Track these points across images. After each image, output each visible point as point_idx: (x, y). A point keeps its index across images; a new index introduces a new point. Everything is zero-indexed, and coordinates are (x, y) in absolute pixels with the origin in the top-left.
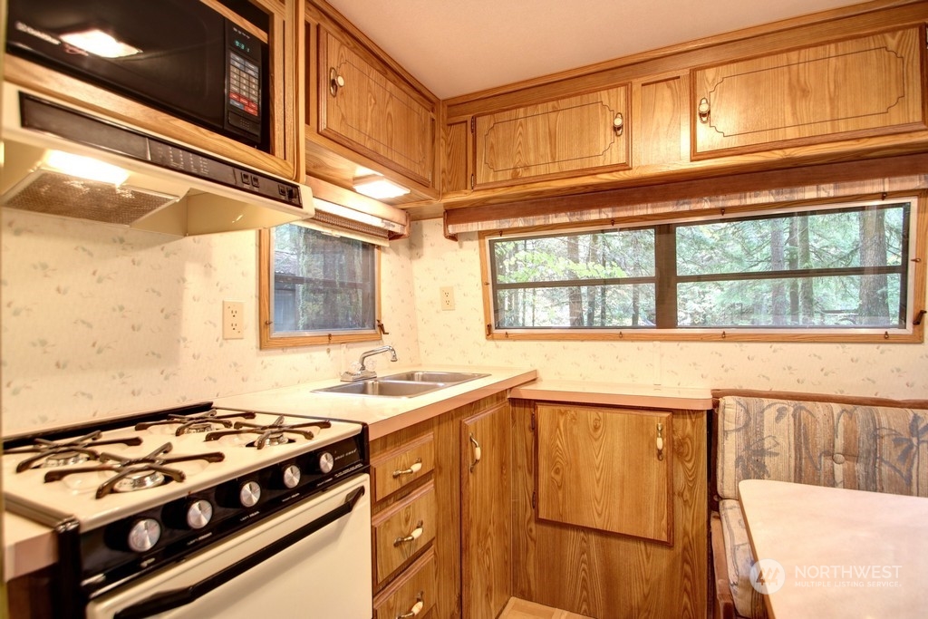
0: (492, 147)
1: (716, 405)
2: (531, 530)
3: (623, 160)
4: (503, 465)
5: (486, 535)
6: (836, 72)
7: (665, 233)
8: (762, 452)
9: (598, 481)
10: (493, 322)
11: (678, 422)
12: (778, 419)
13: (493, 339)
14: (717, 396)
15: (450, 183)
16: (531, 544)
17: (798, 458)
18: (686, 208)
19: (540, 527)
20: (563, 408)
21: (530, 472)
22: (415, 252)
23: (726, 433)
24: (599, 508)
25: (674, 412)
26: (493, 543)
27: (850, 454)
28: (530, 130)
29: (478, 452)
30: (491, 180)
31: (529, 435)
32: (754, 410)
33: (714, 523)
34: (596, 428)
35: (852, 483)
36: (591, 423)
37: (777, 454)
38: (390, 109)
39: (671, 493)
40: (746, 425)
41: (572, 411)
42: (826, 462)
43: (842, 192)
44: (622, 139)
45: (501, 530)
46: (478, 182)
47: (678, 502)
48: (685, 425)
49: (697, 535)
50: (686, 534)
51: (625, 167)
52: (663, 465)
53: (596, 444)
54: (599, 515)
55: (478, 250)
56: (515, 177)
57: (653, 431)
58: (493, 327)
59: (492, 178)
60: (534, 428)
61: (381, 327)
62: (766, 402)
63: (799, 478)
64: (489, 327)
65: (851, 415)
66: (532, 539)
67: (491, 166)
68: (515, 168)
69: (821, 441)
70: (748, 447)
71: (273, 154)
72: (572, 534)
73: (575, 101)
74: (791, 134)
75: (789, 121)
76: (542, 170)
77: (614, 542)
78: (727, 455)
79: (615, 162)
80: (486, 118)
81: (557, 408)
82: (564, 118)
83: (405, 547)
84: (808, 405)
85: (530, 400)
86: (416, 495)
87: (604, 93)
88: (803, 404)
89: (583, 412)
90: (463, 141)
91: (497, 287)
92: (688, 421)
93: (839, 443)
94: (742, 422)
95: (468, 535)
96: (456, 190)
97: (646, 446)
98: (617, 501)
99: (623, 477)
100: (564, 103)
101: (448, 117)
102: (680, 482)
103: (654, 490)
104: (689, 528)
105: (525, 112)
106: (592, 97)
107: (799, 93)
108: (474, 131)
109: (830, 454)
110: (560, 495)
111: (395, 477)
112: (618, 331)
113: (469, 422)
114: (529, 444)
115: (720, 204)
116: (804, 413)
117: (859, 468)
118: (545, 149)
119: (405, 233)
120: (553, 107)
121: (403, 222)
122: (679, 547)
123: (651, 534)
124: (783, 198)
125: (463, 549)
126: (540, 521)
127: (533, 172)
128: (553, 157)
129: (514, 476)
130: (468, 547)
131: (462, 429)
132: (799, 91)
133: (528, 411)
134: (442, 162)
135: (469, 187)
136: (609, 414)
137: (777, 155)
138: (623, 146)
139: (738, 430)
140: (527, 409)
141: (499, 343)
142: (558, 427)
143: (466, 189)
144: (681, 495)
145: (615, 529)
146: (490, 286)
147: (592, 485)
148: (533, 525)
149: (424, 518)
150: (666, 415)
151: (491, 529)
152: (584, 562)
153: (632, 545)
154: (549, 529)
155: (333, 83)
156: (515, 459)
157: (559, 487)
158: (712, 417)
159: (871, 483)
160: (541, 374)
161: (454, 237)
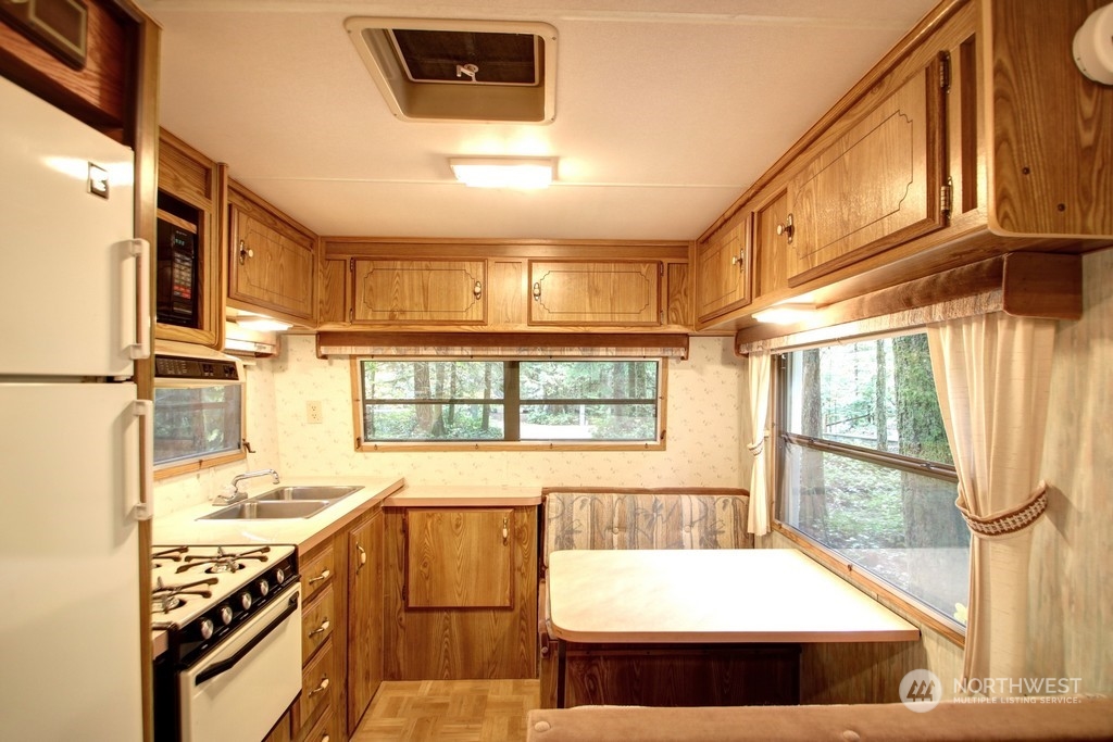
0: (371, 289)
1: (544, 500)
2: (401, 619)
3: (481, 318)
4: (378, 566)
5: (366, 627)
6: (614, 282)
7: (513, 366)
8: (571, 532)
9: (459, 568)
10: (362, 436)
11: (518, 515)
12: (581, 507)
13: (362, 451)
14: (546, 492)
15: (327, 313)
16: (401, 631)
17: (593, 533)
18: (526, 353)
19: (409, 615)
20: (430, 512)
21: (400, 569)
22: (278, 365)
23: (549, 519)
24: (460, 590)
25: (514, 508)
26: (370, 633)
27: (622, 527)
28: (406, 281)
29: (364, 556)
30: (370, 318)
31: (401, 537)
32: (567, 502)
33: (541, 586)
34: (457, 526)
35: (623, 546)
36: (454, 522)
37: (580, 532)
38: (282, 260)
39: (513, 569)
40: (562, 514)
41: (438, 513)
42: (608, 534)
43: (620, 354)
44: (480, 302)
45: (377, 622)
46: (357, 318)
47: (518, 574)
48: (523, 517)
49: (530, 596)
50: (523, 598)
51: (482, 323)
52: (508, 549)
53: (458, 539)
54: (459, 595)
55: (348, 368)
56: (392, 318)
57: (500, 523)
58: (363, 439)
59: (368, 316)
60: (405, 531)
61: (247, 445)
62: (575, 495)
63: (593, 547)
64: (359, 439)
65: (622, 500)
66: (401, 627)
67: (370, 306)
68: (392, 311)
69: (605, 520)
70: (563, 528)
71: (202, 328)
72: (436, 615)
73: (444, 265)
74: (589, 318)
75: (588, 310)
76: (416, 317)
77: (470, 614)
78: (550, 536)
79: (474, 319)
80: (366, 263)
81: (425, 512)
82: (436, 277)
83: (316, 637)
84: (599, 496)
85: (401, 507)
86: (321, 596)
87: (467, 264)
88: (597, 495)
89: (447, 513)
90: (342, 277)
91: (365, 402)
92: (525, 514)
93: (616, 520)
94: (560, 512)
95: (354, 628)
96: (332, 320)
97: (495, 536)
98: (474, 582)
99: (478, 562)
100: (435, 265)
101: (326, 253)
102: (519, 560)
103: (501, 568)
104: (525, 593)
105: (402, 265)
106: (458, 265)
107: (594, 292)
108: (354, 271)
109: (611, 528)
110: (428, 585)
111: (311, 583)
112: (474, 443)
113: (355, 533)
114: (400, 544)
115: (548, 353)
116: (597, 502)
117: (627, 535)
118: (418, 298)
119: (275, 353)
120: (427, 266)
121: (274, 343)
122: (517, 610)
123: (498, 603)
124: (586, 353)
125: (349, 640)
126: (409, 610)
127: (408, 317)
128: (426, 307)
129: (386, 574)
130: (353, 638)
131: (349, 539)
132: (594, 291)
133: (399, 517)
134: (320, 293)
135: (347, 319)
136: (468, 513)
137: (581, 330)
138: (481, 308)
139: (557, 517)
140: (399, 515)
141: (368, 454)
142: (426, 527)
143: (344, 321)
144: (519, 569)
145: (472, 605)
146: (361, 403)
147: (453, 571)
148: (403, 615)
149: (327, 615)
150: (511, 510)
151: (370, 622)
152: (446, 636)
153: (484, 614)
154: (417, 616)
155: (243, 253)
156: (387, 560)
157: (427, 578)
158: (541, 509)
159: (633, 544)
160: (409, 482)
161: (325, 357)
